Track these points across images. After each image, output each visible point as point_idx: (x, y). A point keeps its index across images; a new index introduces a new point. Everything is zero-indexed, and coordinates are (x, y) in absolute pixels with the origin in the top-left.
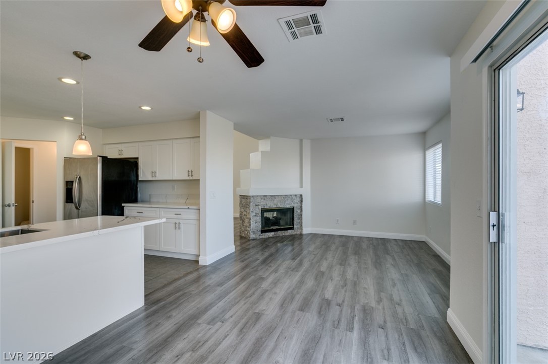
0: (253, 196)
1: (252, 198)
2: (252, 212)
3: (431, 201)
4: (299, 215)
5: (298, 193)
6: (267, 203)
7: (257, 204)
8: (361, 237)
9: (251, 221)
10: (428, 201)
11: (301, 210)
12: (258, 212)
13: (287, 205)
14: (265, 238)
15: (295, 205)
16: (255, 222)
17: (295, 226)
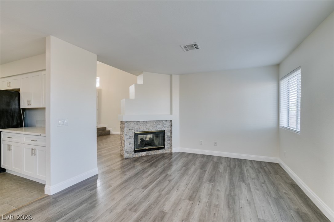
0: (126, 122)
1: (126, 124)
2: (126, 135)
3: (284, 127)
4: (169, 137)
5: (169, 119)
6: (141, 127)
7: (131, 128)
8: (221, 157)
9: (125, 142)
10: (281, 126)
11: (171, 133)
12: (132, 135)
13: (159, 128)
14: (138, 157)
15: (166, 129)
16: (128, 143)
17: (166, 146)
